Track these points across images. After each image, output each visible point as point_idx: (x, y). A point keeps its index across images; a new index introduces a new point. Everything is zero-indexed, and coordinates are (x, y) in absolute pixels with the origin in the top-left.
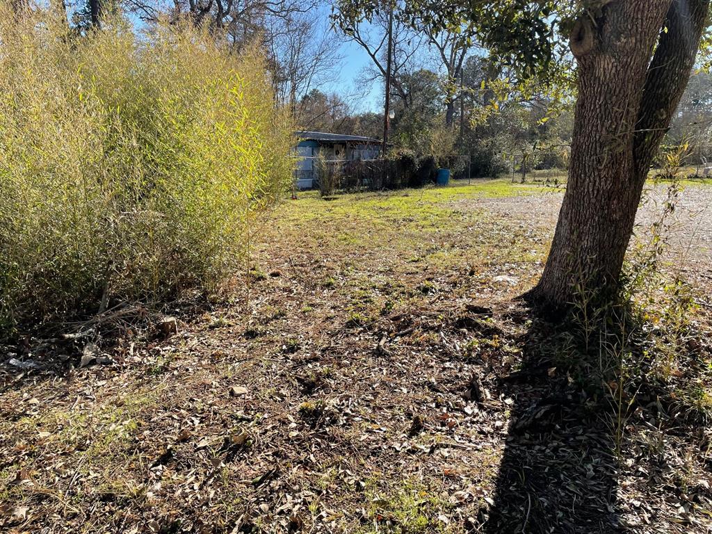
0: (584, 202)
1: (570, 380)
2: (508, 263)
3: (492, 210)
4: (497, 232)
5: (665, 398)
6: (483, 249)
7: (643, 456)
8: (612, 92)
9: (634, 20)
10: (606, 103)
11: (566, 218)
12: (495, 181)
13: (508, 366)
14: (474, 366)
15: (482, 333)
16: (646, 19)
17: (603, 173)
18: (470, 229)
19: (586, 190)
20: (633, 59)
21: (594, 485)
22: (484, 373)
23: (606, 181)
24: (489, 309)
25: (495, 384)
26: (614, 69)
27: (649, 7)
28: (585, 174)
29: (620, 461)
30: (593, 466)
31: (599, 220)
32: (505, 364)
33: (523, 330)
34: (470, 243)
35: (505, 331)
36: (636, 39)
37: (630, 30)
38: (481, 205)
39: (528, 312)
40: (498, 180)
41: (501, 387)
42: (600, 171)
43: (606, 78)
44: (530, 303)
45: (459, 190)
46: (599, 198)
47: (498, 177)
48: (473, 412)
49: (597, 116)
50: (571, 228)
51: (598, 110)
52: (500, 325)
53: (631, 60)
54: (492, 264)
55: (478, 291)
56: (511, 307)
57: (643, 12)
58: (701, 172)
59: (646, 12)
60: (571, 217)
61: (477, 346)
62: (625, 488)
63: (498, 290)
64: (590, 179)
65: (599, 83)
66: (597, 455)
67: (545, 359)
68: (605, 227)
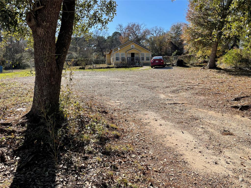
0: (42, 79)
1: (42, 143)
2: (23, 103)
3: (20, 82)
4: (21, 91)
5: (73, 141)
6: (13, 98)
7: (65, 162)
8: (45, 41)
9: (48, 17)
10: (43, 44)
11: (37, 85)
12: (24, 70)
13: (18, 145)
14: (3, 148)
15: (7, 134)
16: (52, 17)
17: (47, 69)
18: (9, 90)
19: (42, 75)
20: (50, 30)
21: (48, 179)
22: (7, 150)
23: (48, 71)
24: (10, 123)
25: (12, 153)
26: (44, 33)
27: (52, 13)
28: (40, 69)
29: (58, 167)
30: (48, 172)
31: (48, 85)
32: (17, 144)
33: (25, 129)
34: (8, 96)
35: (17, 130)
36: (49, 23)
37: (47, 20)
38: (16, 80)
39: (27, 121)
40: (25, 70)
41: (15, 153)
42: (45, 68)
43: (41, 36)
44: (28, 117)
45: (7, 74)
46: (47, 77)
47: (25, 69)
48: (2, 168)
49: (41, 48)
50: (39, 88)
51: (41, 47)
52: (15, 129)
53: (49, 30)
54: (16, 104)
55: (9, 116)
56: (20, 121)
57: (50, 15)
58: (92, 67)
59: (51, 15)
60: (38, 84)
61: (5, 139)
62: (59, 176)
63: (17, 114)
64: (42, 71)
65: (39, 37)
66: (50, 168)
67: (33, 138)
68: (50, 87)
